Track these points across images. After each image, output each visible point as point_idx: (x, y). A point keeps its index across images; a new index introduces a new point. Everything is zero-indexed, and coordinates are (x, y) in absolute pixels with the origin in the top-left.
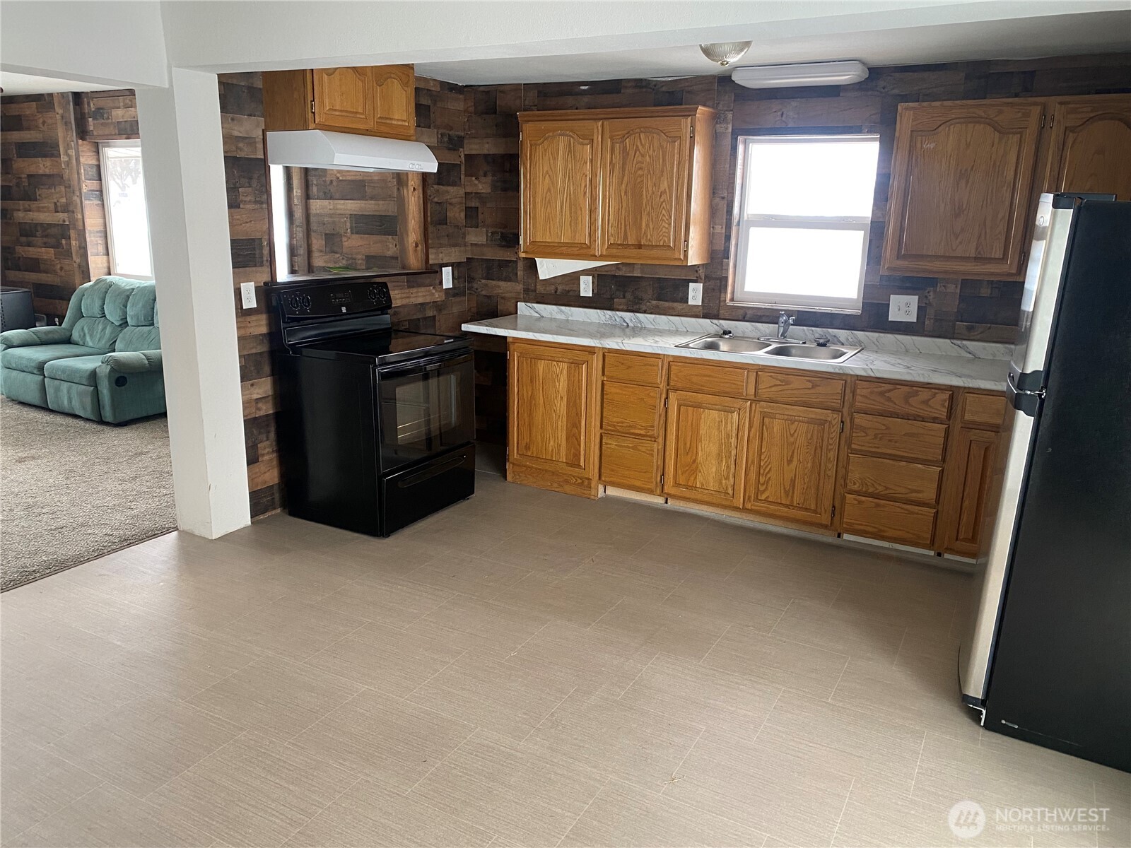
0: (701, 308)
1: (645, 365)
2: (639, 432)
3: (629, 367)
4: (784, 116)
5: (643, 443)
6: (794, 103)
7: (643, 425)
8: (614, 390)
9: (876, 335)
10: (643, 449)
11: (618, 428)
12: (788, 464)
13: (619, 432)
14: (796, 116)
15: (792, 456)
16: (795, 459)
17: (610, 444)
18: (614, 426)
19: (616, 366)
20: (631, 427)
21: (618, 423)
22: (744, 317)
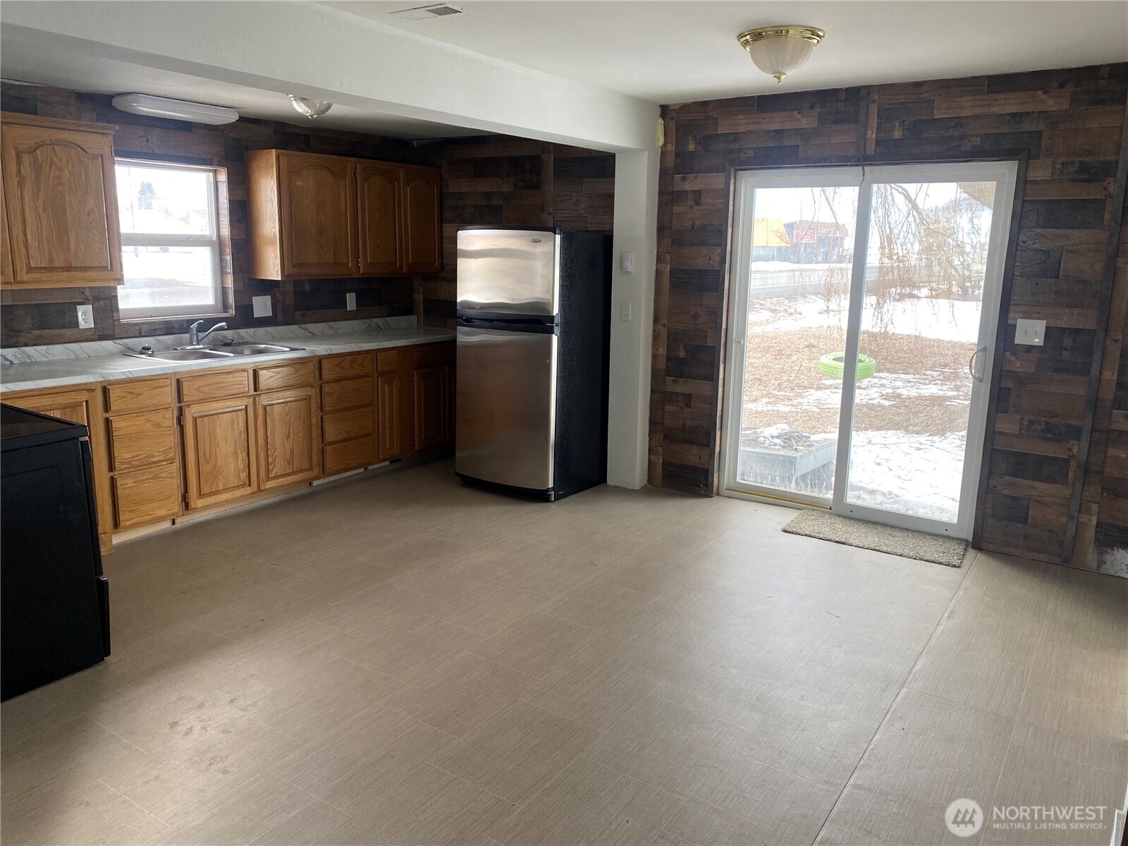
0: (93, 330)
1: (156, 388)
2: (157, 459)
3: (139, 395)
4: (150, 142)
5: (162, 469)
6: (156, 132)
7: (162, 450)
8: (123, 424)
9: (252, 330)
10: (164, 475)
11: (134, 463)
12: (287, 439)
13: (135, 467)
14: (160, 144)
15: (289, 432)
16: (292, 434)
17: (127, 484)
18: (129, 463)
19: (123, 397)
20: (148, 457)
21: (132, 458)
22: (140, 333)
